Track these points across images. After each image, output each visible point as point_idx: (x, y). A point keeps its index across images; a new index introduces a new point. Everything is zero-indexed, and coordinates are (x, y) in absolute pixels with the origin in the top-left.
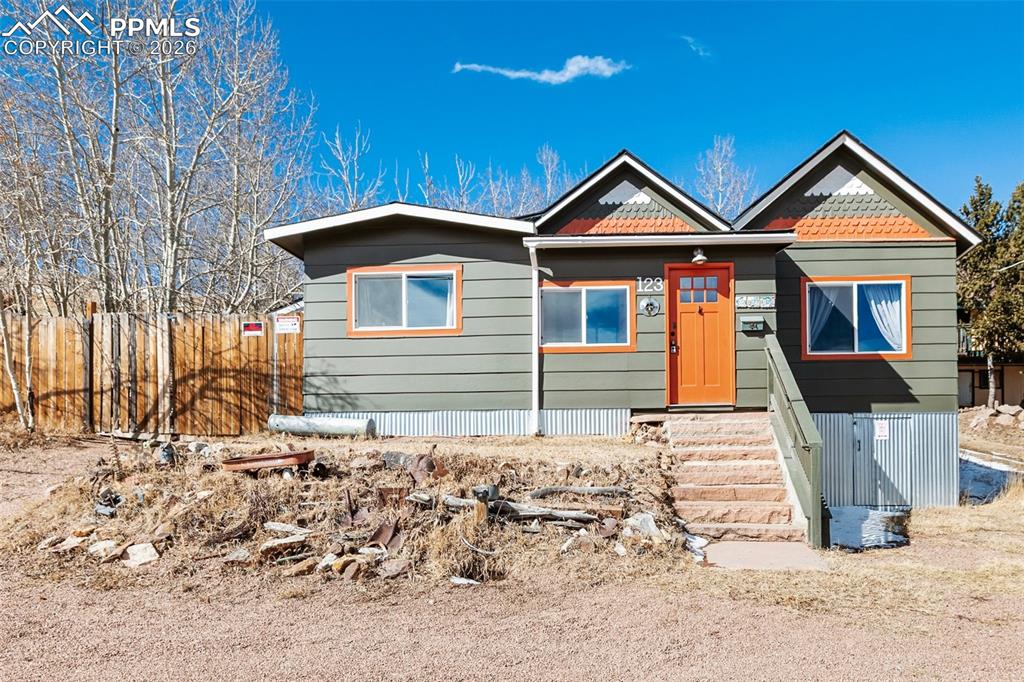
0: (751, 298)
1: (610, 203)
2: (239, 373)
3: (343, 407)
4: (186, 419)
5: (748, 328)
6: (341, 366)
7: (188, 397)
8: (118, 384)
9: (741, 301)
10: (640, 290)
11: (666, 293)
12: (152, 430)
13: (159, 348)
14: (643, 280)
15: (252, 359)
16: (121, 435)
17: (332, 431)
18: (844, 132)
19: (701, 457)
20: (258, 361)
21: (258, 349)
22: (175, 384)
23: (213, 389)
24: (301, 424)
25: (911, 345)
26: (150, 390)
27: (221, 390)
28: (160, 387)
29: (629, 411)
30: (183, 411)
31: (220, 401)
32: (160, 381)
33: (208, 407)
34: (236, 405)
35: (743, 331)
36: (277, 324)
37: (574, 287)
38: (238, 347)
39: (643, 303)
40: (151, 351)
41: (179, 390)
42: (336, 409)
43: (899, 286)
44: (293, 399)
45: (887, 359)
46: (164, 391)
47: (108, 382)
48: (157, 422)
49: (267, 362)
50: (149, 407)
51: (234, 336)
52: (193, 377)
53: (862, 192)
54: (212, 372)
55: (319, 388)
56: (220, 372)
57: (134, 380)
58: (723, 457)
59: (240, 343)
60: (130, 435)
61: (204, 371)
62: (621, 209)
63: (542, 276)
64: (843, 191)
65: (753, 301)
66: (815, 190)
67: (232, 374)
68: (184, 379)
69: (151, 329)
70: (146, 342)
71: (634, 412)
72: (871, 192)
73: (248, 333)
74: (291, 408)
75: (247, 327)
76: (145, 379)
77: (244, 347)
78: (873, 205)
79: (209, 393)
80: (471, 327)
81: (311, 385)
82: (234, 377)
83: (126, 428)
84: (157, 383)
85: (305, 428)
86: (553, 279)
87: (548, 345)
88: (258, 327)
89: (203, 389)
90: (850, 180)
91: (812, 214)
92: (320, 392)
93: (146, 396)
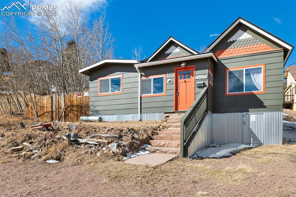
0: (200, 76)
1: (168, 53)
3: (96, 114)
4: (67, 118)
5: (198, 86)
6: (96, 104)
7: (68, 113)
9: (197, 77)
10: (167, 77)
11: (175, 77)
12: (61, 120)
14: (168, 74)
15: (79, 103)
17: (92, 120)
18: (240, 17)
20: (80, 103)
21: (80, 100)
22: (65, 109)
23: (72, 110)
24: (86, 118)
25: (265, 88)
27: (74, 110)
29: (164, 113)
30: (67, 115)
31: (73, 113)
33: (71, 115)
34: (76, 114)
35: (197, 87)
36: (84, 94)
37: (150, 77)
38: (77, 100)
39: (168, 80)
41: (66, 111)
42: (95, 114)
43: (261, 68)
44: (87, 112)
45: (255, 94)
46: (63, 111)
47: (55, 110)
48: (62, 118)
49: (82, 103)
50: (61, 115)
51: (76, 97)
53: (248, 37)
55: (92, 109)
56: (73, 106)
59: (77, 99)
61: (70, 106)
62: (171, 54)
64: (241, 38)
65: (200, 77)
66: (231, 40)
67: (75, 106)
68: (67, 108)
70: (60, 100)
71: (165, 113)
72: (251, 37)
73: (78, 97)
74: (87, 115)
75: (78, 95)
76: (60, 108)
77: (78, 100)
78: (252, 41)
81: (90, 109)
82: (76, 107)
84: (62, 109)
85: (87, 120)
86: (144, 76)
87: (143, 95)
88: (81, 95)
89: (70, 110)
90: (243, 34)
91: (230, 48)
92: (92, 110)
93: (60, 112)
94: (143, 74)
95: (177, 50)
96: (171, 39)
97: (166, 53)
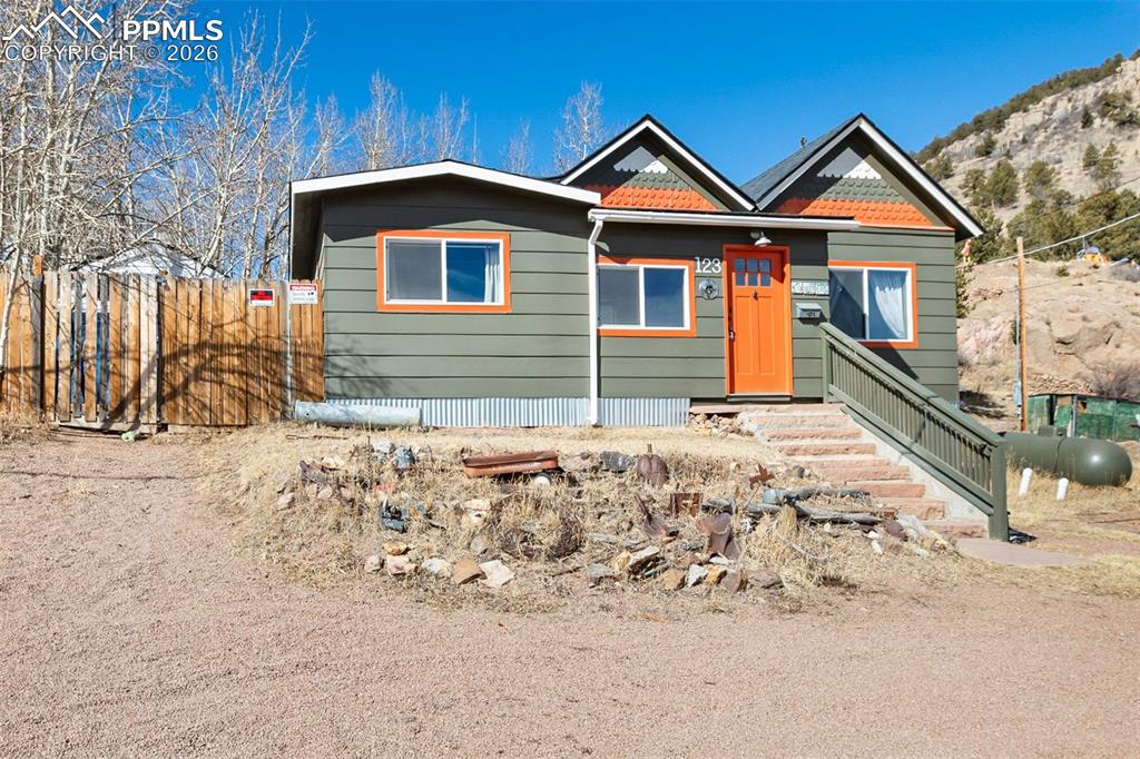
0: (806, 284)
1: (626, 170)
2: (246, 350)
3: (373, 391)
4: (177, 406)
5: (805, 315)
6: (366, 345)
7: (180, 379)
8: (79, 361)
9: (797, 287)
10: (699, 271)
11: (724, 275)
12: (130, 419)
13: (143, 317)
14: (701, 261)
15: (261, 334)
16: (85, 425)
18: (862, 115)
19: (806, 452)
20: (267, 336)
21: (268, 323)
22: (161, 361)
23: (211, 370)
24: (338, 413)
25: (919, 333)
26: (129, 369)
27: (222, 371)
28: (144, 366)
29: (688, 400)
30: (173, 394)
31: (221, 383)
32: (144, 358)
33: (206, 391)
34: (241, 389)
35: (800, 319)
36: (290, 294)
37: (630, 265)
38: (244, 319)
39: (702, 285)
40: (132, 319)
41: (168, 369)
42: (364, 394)
44: (311, 383)
45: (895, 347)
46: (149, 371)
47: (66, 358)
48: (139, 408)
49: (279, 338)
50: (127, 391)
51: (239, 304)
52: (187, 353)
53: (870, 177)
54: (211, 348)
55: (345, 369)
56: (220, 348)
57: (103, 353)
58: (827, 452)
59: (246, 315)
60: (98, 425)
61: (200, 346)
62: (636, 177)
63: (599, 251)
64: (853, 174)
65: (806, 287)
66: (827, 172)
67: (236, 351)
68: (175, 356)
69: (132, 294)
70: (123, 309)
71: (694, 401)
72: (879, 177)
73: (256, 303)
74: (309, 394)
75: (256, 295)
76: (121, 354)
77: (251, 319)
78: (880, 190)
79: (206, 375)
80: (523, 303)
81: (335, 366)
82: (239, 355)
83: (92, 415)
84: (139, 361)
85: (343, 418)
86: (609, 255)
87: (604, 327)
88: (267, 295)
89: (199, 369)
90: (859, 163)
91: (824, 195)
92: (347, 374)
93: (122, 376)
94: (605, 246)
95: (659, 167)
96: (648, 124)
97: (617, 167)
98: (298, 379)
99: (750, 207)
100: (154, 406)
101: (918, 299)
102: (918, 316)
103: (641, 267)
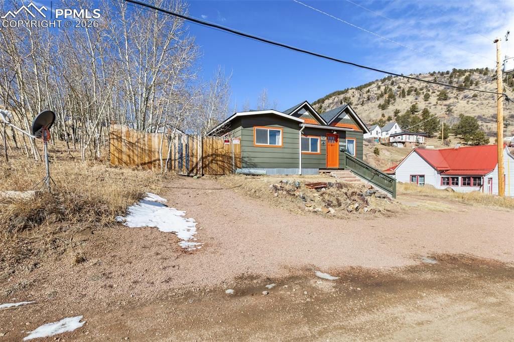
0: (342, 143)
1: (300, 114)
2: (223, 156)
3: (253, 167)
4: (207, 169)
5: (342, 150)
7: (207, 163)
8: (181, 158)
9: (340, 144)
10: (321, 139)
11: (328, 140)
12: (195, 173)
13: (198, 146)
14: (321, 137)
15: (227, 152)
16: (183, 174)
18: (348, 104)
21: (228, 149)
22: (203, 158)
23: (215, 160)
24: (247, 171)
25: (356, 154)
26: (195, 160)
27: (218, 161)
28: (198, 159)
29: (318, 169)
30: (206, 167)
31: (217, 164)
32: (199, 157)
33: (214, 166)
34: (222, 165)
35: (340, 151)
36: (233, 141)
37: (308, 137)
38: (223, 148)
39: (322, 142)
40: (195, 147)
41: (204, 160)
43: (353, 140)
44: (239, 164)
46: (200, 160)
48: (197, 170)
49: (231, 153)
50: (194, 166)
51: (222, 144)
52: (209, 156)
53: (348, 118)
54: (215, 155)
55: (246, 161)
56: (217, 155)
57: (188, 156)
59: (223, 146)
60: (186, 174)
61: (212, 155)
62: (302, 115)
63: (302, 133)
64: (345, 118)
66: (340, 118)
67: (221, 156)
68: (206, 157)
69: (195, 140)
70: (193, 144)
71: (320, 169)
72: (350, 118)
73: (226, 143)
74: (238, 167)
75: (225, 141)
76: (192, 156)
77: (225, 148)
78: (350, 121)
79: (214, 162)
80: (286, 146)
81: (244, 160)
83: (185, 171)
84: (197, 158)
86: (304, 135)
87: (303, 152)
88: (228, 141)
89: (212, 160)
90: (346, 115)
91: (340, 122)
93: (193, 162)
94: (303, 133)
95: (307, 113)
96: (306, 103)
97: (298, 113)
98: (236, 163)
99: (326, 124)
100: (201, 169)
101: (357, 146)
102: (356, 150)
103: (310, 138)
